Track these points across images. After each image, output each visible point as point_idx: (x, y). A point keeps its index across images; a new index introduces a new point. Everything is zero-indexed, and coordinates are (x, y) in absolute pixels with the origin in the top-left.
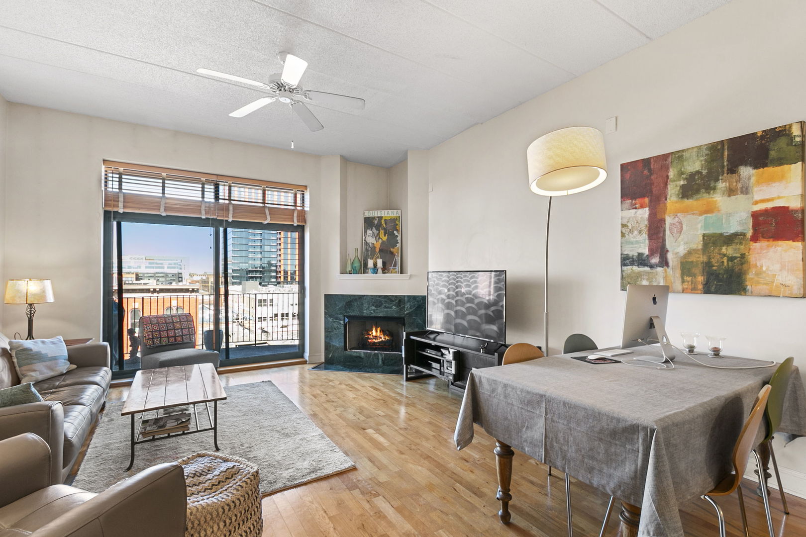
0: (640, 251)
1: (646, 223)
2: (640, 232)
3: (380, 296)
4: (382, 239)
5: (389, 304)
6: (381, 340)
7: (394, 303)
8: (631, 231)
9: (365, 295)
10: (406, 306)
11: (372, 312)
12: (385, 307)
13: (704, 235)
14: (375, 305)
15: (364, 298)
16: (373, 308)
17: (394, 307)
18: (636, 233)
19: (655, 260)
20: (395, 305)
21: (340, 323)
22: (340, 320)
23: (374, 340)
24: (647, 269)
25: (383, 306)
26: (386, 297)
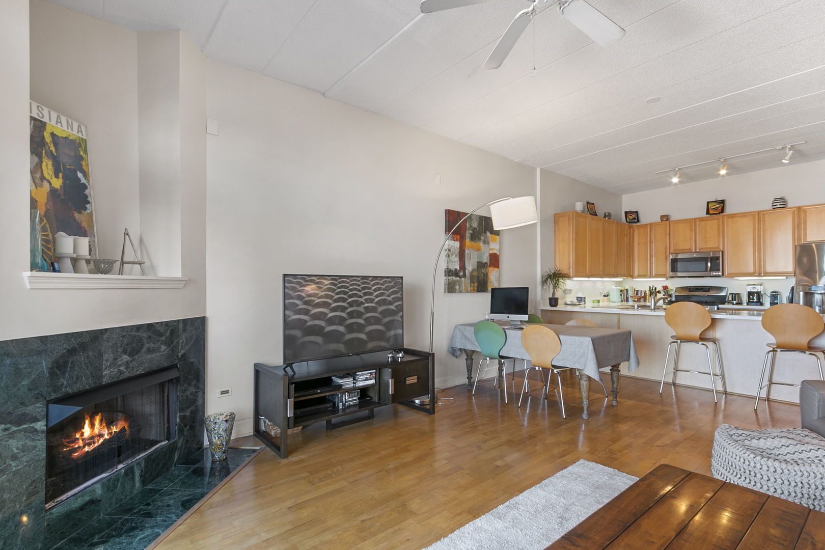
0: (456, 267)
1: (458, 250)
2: (456, 255)
3: (138, 328)
4: (49, 182)
5: (154, 343)
6: (101, 440)
7: (163, 338)
8: (452, 255)
9: (106, 330)
10: (181, 341)
11: (122, 368)
12: (149, 351)
13: (477, 262)
14: (129, 350)
15: (105, 337)
16: (126, 358)
17: (163, 347)
18: (454, 256)
19: (461, 274)
20: (165, 343)
21: (36, 430)
22: (36, 420)
23: (87, 449)
24: (458, 278)
25: (144, 349)
26: (150, 326)
